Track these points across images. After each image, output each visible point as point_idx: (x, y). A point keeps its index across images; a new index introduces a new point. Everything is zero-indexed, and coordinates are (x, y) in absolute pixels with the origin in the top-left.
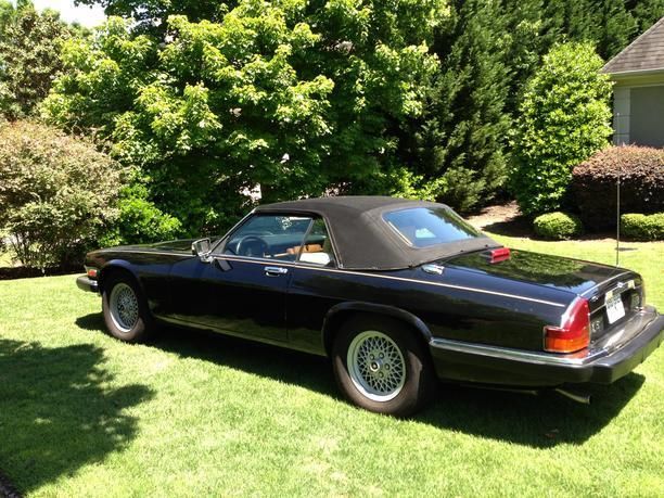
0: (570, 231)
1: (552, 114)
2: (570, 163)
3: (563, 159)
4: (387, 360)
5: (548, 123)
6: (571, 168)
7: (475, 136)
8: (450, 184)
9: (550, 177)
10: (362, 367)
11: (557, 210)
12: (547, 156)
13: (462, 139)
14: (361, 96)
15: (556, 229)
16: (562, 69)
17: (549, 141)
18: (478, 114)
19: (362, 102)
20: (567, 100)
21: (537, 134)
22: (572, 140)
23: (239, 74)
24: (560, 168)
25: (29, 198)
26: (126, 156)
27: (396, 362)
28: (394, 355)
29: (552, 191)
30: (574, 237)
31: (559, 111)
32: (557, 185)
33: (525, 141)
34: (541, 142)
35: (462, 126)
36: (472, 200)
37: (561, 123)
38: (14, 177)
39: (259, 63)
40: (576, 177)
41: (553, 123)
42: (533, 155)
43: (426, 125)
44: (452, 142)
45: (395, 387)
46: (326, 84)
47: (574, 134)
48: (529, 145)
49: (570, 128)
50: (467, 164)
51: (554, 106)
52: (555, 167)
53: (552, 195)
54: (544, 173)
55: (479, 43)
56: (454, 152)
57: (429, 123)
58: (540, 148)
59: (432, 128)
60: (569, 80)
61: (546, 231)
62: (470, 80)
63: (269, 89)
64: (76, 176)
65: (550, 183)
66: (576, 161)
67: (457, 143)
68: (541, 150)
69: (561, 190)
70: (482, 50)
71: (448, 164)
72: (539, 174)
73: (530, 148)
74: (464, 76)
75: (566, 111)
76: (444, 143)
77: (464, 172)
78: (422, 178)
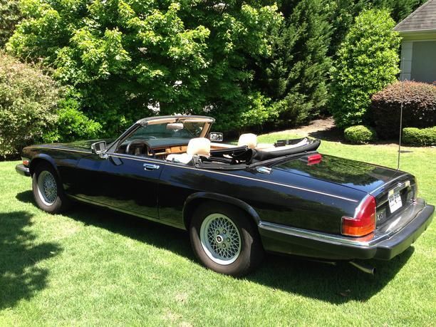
0: (368, 138)
1: (360, 58)
2: (370, 92)
3: (365, 89)
4: (228, 235)
5: (356, 64)
6: (371, 96)
7: (307, 72)
8: (289, 104)
9: (356, 101)
10: (211, 239)
11: (360, 124)
12: (355, 87)
13: (298, 73)
14: (229, 41)
15: (359, 137)
16: (367, 27)
17: (356, 77)
18: (309, 57)
19: (230, 45)
20: (370, 49)
21: (348, 71)
22: (372, 76)
23: (143, 23)
24: (363, 95)
27: (235, 237)
28: (233, 232)
29: (358, 111)
30: (371, 142)
31: (364, 56)
32: (361, 107)
33: (341, 76)
34: (351, 77)
35: (298, 65)
36: (304, 115)
37: (365, 64)
39: (157, 15)
40: (374, 102)
41: (360, 64)
42: (345, 86)
44: (291, 75)
45: (234, 255)
46: (204, 32)
47: (374, 72)
48: (343, 79)
49: (371, 68)
50: (301, 91)
51: (360, 52)
52: (359, 95)
53: (357, 114)
54: (353, 98)
55: (312, 7)
56: (292, 83)
57: (276, 62)
59: (278, 66)
60: (372, 35)
61: (352, 138)
62: (305, 32)
63: (164, 35)
64: (27, 92)
65: (357, 106)
66: (374, 90)
67: (294, 76)
68: (350, 82)
69: (364, 110)
70: (314, 12)
71: (288, 90)
72: (348, 99)
73: (344, 81)
74: (301, 30)
75: (369, 56)
76: (286, 76)
77: (299, 96)
78: (270, 99)
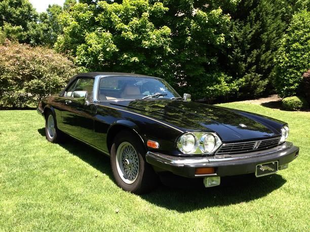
0: (300, 106)
1: (294, 45)
2: (302, 71)
3: (298, 69)
5: (291, 50)
6: (302, 74)
7: (263, 57)
8: (246, 81)
9: (291, 78)
11: (293, 96)
12: (290, 67)
13: (254, 58)
14: (189, 36)
15: (292, 105)
16: (301, 22)
17: (291, 59)
18: (264, 46)
19: (189, 39)
20: (302, 38)
21: (286, 56)
22: (303, 59)
23: (126, 27)
24: (297, 73)
25: (33, 78)
26: (79, 62)
29: (292, 85)
30: (302, 109)
31: (297, 44)
32: (295, 82)
33: (280, 59)
34: (287, 60)
35: (255, 52)
36: (260, 90)
37: (298, 50)
38: (27, 69)
39: (135, 21)
40: (304, 78)
41: (294, 50)
42: (283, 66)
43: (234, 51)
44: (249, 60)
46: (167, 30)
47: (305, 56)
48: (281, 61)
49: (302, 52)
50: (258, 71)
51: (295, 41)
52: (294, 73)
53: (292, 87)
54: (288, 75)
55: (265, 10)
56: (251, 65)
57: (236, 50)
58: (286, 63)
59: (238, 53)
60: (305, 28)
61: (287, 106)
62: (260, 28)
65: (291, 81)
66: (306, 70)
67: (252, 61)
68: (287, 64)
69: (297, 84)
70: (267, 14)
71: (248, 70)
72: (285, 76)
73: (282, 63)
74: (256, 26)
75: (302, 44)
76: (245, 61)
77: (255, 75)
78: (231, 77)
